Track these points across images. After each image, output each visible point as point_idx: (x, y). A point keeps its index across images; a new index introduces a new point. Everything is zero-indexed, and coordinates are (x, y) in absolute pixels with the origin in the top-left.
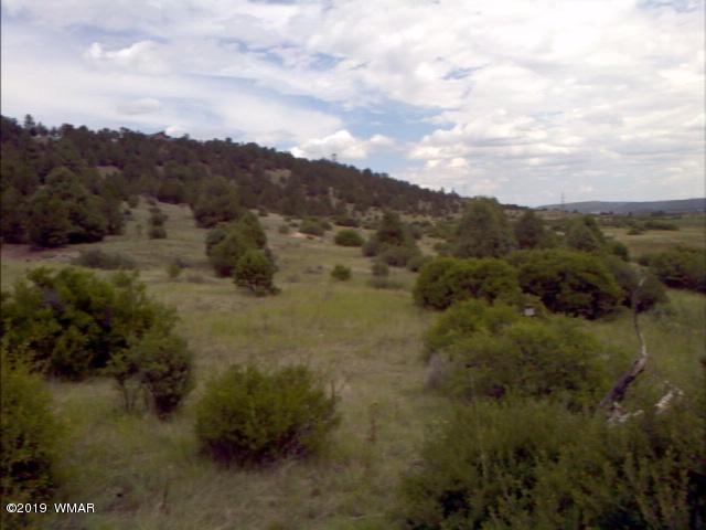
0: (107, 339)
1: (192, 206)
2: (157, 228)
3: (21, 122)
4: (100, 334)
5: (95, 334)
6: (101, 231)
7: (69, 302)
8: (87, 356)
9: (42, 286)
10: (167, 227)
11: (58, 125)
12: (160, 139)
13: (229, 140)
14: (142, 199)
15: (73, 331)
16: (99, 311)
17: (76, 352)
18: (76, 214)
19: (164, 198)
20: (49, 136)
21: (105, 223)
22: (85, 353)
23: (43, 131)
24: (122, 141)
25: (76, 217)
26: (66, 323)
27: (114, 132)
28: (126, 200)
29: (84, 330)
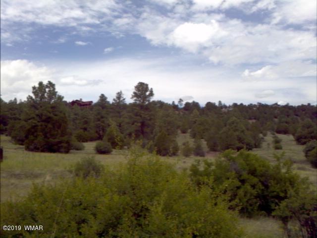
0: (266, 193)
1: (293, 135)
2: (277, 144)
3: (217, 104)
4: (263, 190)
5: (260, 189)
6: (252, 146)
7: (244, 169)
8: (256, 203)
9: (229, 160)
10: (282, 144)
11: (231, 104)
12: (276, 106)
13: (309, 104)
14: (269, 133)
15: (248, 187)
16: (262, 176)
17: (249, 199)
18: (240, 138)
19: (279, 132)
20: (228, 109)
21: (253, 142)
22: (255, 200)
23: (225, 107)
24: (258, 109)
25: (240, 140)
26: (243, 182)
27: (255, 105)
28: (261, 133)
29: (253, 186)
